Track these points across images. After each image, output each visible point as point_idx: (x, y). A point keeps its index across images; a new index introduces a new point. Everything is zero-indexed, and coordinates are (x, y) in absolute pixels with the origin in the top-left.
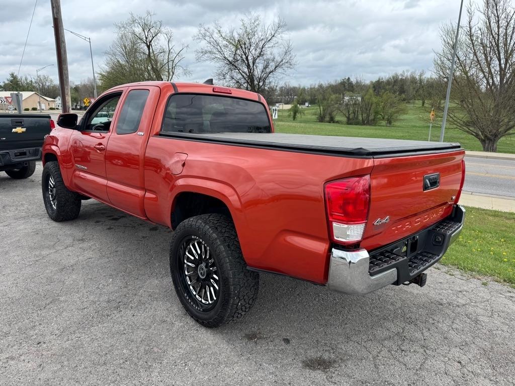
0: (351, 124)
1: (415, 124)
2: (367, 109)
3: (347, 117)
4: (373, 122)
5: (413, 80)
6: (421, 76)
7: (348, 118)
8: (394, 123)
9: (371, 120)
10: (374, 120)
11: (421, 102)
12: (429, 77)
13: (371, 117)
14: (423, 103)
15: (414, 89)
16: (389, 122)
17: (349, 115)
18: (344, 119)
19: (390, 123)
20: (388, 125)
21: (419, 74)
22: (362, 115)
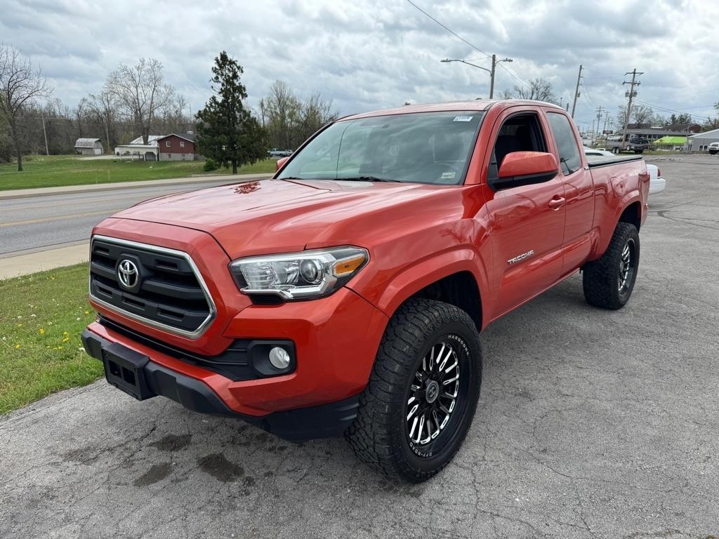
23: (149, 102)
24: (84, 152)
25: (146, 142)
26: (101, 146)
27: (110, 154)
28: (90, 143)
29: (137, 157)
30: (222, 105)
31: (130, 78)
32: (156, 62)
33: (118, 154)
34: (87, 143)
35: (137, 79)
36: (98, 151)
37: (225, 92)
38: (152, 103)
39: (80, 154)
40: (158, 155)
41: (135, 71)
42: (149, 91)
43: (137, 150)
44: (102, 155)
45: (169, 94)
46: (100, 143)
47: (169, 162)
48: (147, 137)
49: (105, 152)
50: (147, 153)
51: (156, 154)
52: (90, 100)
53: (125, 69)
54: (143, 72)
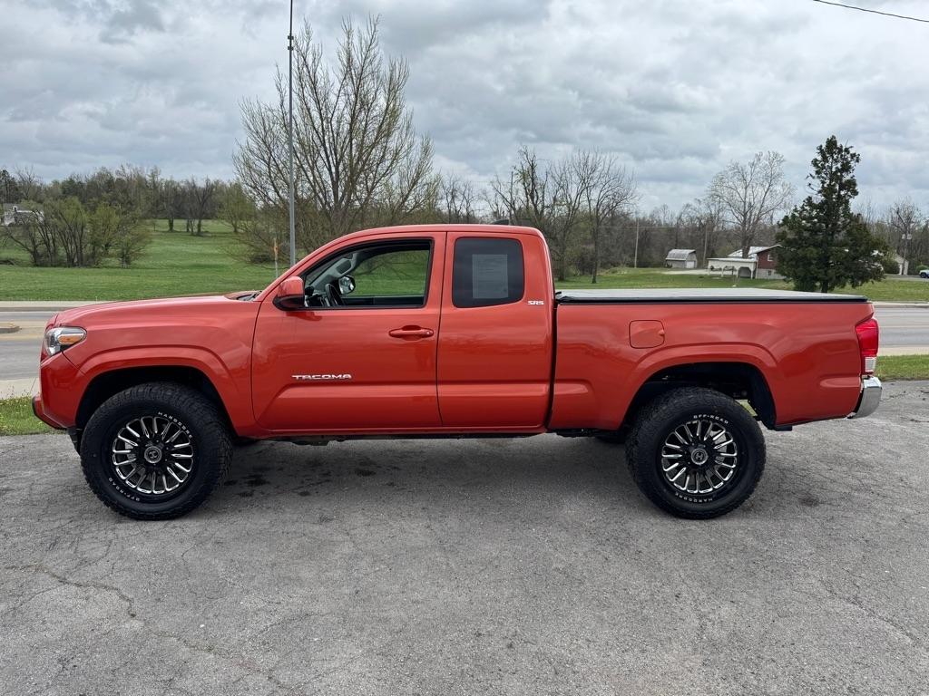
0: (43, 265)
1: (172, 262)
2: (74, 236)
3: (31, 252)
4: (91, 260)
5: (141, 183)
6: (153, 176)
7: (34, 253)
8: (136, 262)
9: (88, 257)
10: (93, 256)
11: (166, 222)
12: (169, 179)
13: (87, 250)
14: (171, 225)
15: (148, 199)
16: (126, 258)
17: (35, 247)
18: (26, 256)
19: (128, 261)
20: (125, 265)
21: (149, 174)
22: (66, 247)
23: (759, 206)
24: (674, 266)
25: (745, 255)
26: (695, 259)
27: (703, 268)
28: (684, 255)
29: (730, 273)
30: (820, 207)
31: (741, 177)
32: (776, 155)
33: (712, 269)
34: (680, 255)
35: (748, 178)
36: (690, 265)
37: (828, 191)
38: (762, 206)
39: (670, 267)
40: (754, 272)
41: (748, 169)
42: (760, 192)
43: (732, 265)
44: (694, 268)
45: (785, 195)
46: (694, 255)
47: (767, 280)
48: (748, 249)
49: (700, 266)
50: (742, 268)
51: (752, 270)
52: (695, 205)
53: (736, 166)
54: (757, 169)
